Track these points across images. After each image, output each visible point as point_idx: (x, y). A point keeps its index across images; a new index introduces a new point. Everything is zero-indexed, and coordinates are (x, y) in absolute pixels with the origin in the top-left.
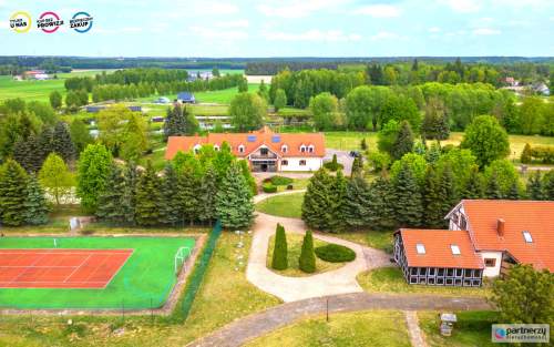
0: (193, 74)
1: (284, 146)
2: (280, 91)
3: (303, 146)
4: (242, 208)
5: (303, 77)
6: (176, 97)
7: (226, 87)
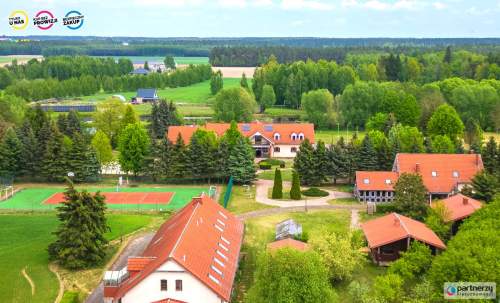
0: (138, 64)
1: (276, 135)
2: (267, 88)
3: (294, 134)
4: (249, 167)
5: (295, 71)
6: (134, 94)
7: (190, 84)
